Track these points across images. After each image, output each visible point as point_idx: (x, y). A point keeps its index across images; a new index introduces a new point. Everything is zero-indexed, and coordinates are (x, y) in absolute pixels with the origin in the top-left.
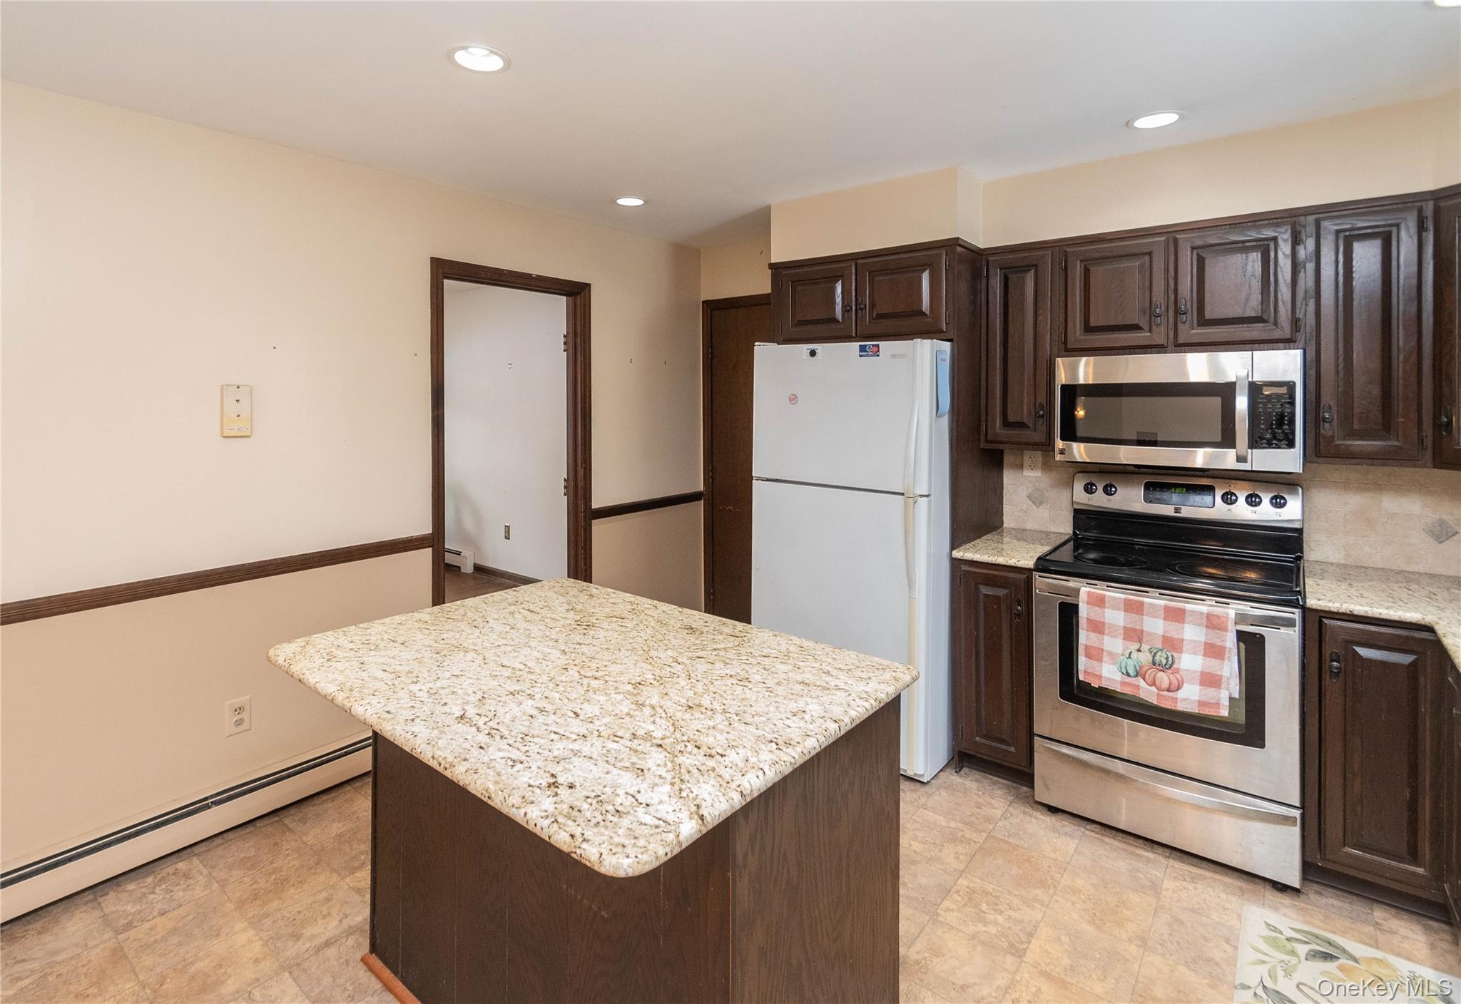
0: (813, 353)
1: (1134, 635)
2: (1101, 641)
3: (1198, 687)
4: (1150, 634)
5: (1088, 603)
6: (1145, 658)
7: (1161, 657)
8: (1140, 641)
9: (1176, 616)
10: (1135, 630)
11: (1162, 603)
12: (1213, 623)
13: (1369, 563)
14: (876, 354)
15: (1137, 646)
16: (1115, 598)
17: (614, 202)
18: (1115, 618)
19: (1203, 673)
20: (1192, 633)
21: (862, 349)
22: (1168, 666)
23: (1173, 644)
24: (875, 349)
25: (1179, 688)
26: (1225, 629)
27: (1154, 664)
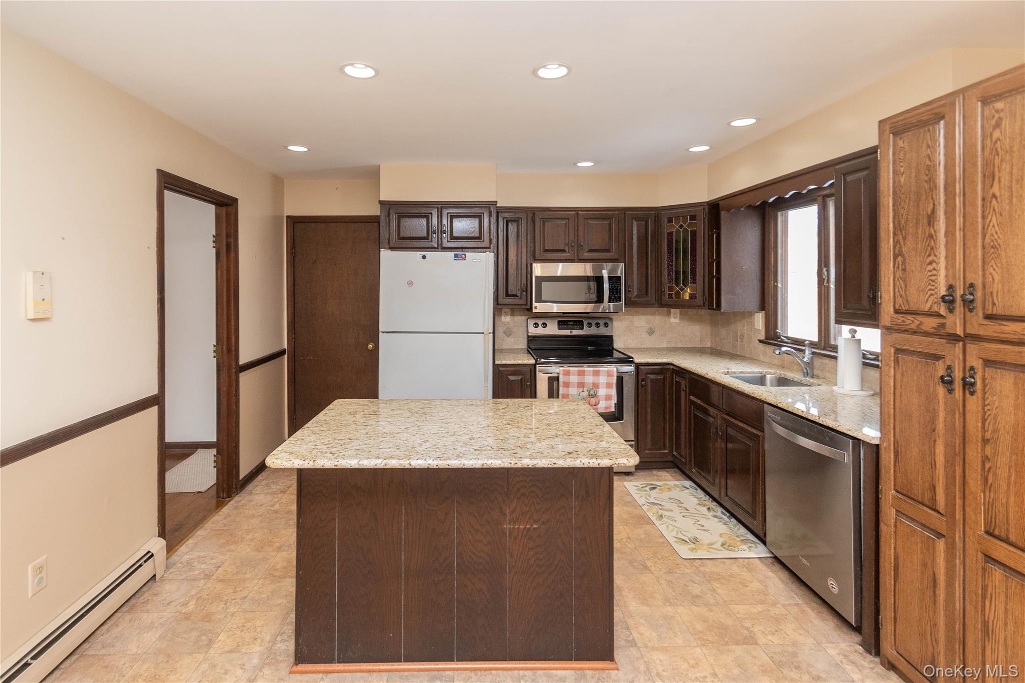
0: (424, 257)
1: (581, 385)
2: (568, 391)
3: (604, 401)
4: (587, 383)
5: (563, 375)
6: (586, 394)
7: (592, 392)
8: (583, 387)
9: (596, 374)
10: (582, 383)
11: (592, 369)
12: (609, 374)
13: (631, 347)
14: (464, 259)
15: (582, 390)
16: (574, 370)
17: (286, 147)
18: (574, 379)
19: (606, 395)
20: (603, 380)
21: (456, 256)
22: (595, 396)
23: (596, 386)
24: (464, 256)
25: (598, 403)
26: (613, 376)
27: (589, 395)
